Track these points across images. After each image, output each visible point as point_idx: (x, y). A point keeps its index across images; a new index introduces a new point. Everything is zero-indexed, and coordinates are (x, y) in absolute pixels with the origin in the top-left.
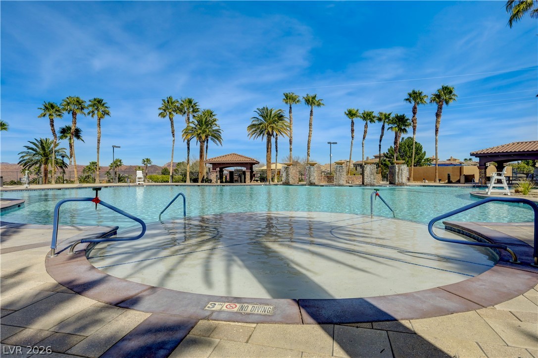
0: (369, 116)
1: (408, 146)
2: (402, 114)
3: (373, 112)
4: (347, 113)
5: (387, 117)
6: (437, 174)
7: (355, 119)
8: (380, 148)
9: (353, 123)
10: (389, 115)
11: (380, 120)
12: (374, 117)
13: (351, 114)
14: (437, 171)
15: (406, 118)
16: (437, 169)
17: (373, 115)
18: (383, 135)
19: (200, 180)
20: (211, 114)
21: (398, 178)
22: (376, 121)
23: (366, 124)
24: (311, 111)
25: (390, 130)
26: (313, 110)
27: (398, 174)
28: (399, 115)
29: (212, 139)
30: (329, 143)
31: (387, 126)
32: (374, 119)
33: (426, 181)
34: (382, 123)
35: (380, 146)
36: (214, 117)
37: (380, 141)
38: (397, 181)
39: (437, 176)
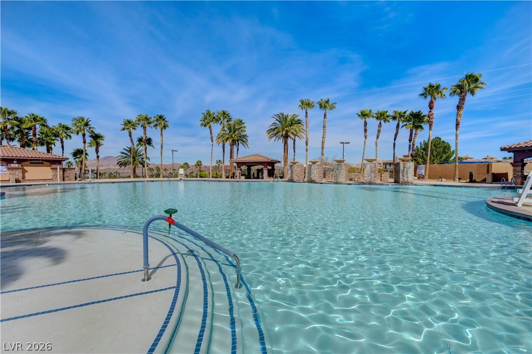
0: (383, 116)
1: (434, 145)
2: (417, 111)
3: (387, 111)
4: (360, 114)
5: (401, 115)
6: (457, 172)
7: (367, 119)
8: (394, 146)
9: (366, 123)
10: (405, 113)
11: (394, 118)
12: (388, 116)
13: (364, 115)
14: (457, 169)
15: (422, 115)
16: (457, 166)
17: (388, 114)
18: (398, 133)
19: (230, 176)
20: (241, 122)
21: (403, 176)
22: (391, 120)
23: (380, 123)
24: (325, 115)
25: (404, 127)
26: (327, 114)
27: (403, 173)
28: (414, 112)
29: (241, 143)
30: (341, 143)
31: (401, 124)
32: (388, 119)
33: (444, 179)
34: (396, 122)
35: (394, 144)
36: (243, 125)
37: (395, 139)
38: (401, 180)
39: (457, 174)
